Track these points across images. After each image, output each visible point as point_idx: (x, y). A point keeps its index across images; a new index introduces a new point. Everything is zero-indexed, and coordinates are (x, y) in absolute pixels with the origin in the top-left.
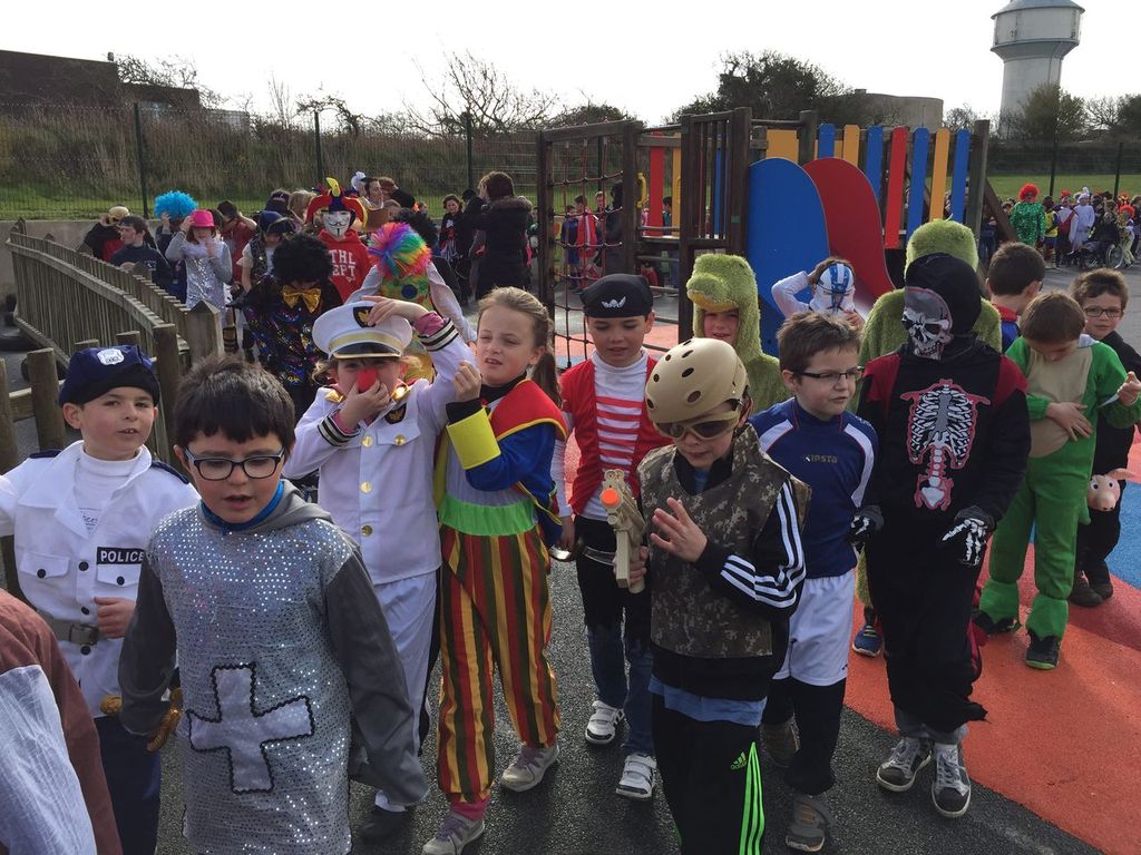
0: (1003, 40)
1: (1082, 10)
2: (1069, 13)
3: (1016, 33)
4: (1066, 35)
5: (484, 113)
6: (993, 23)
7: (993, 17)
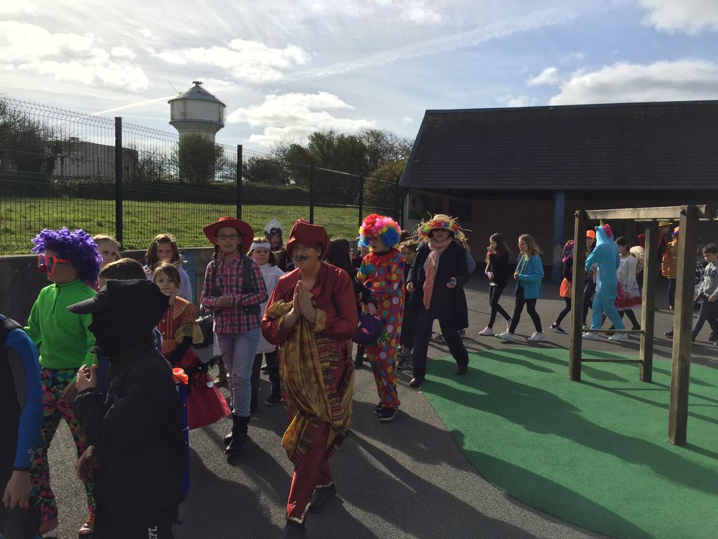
0: (176, 118)
1: (224, 106)
2: (215, 106)
3: (184, 114)
4: (216, 120)
6: (169, 105)
7: (169, 102)
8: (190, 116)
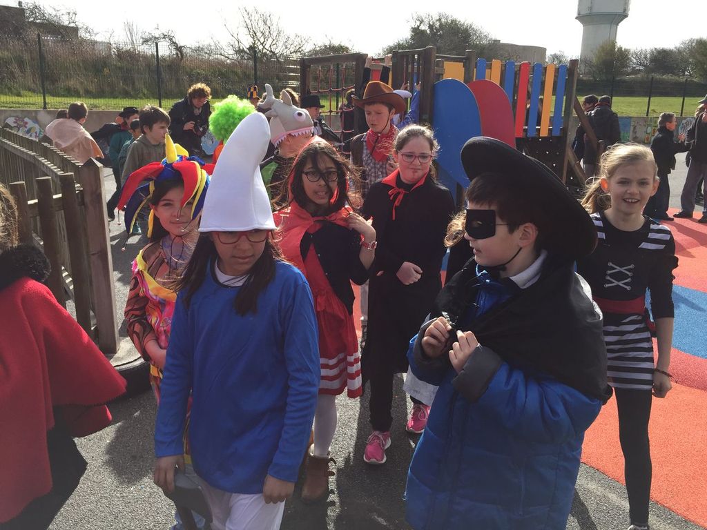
0: (584, 12)
3: (591, 8)
4: (621, 11)
5: (264, 47)
8: (595, 10)
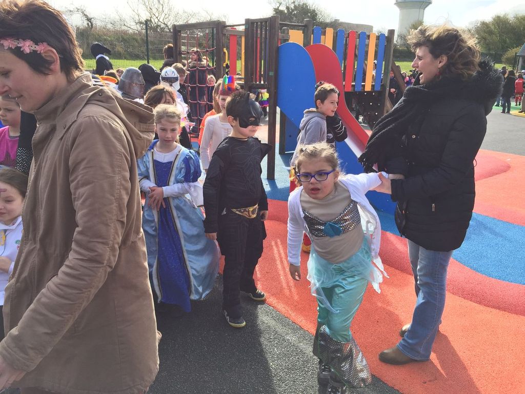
0: (400, 1)
5: (159, 20)
